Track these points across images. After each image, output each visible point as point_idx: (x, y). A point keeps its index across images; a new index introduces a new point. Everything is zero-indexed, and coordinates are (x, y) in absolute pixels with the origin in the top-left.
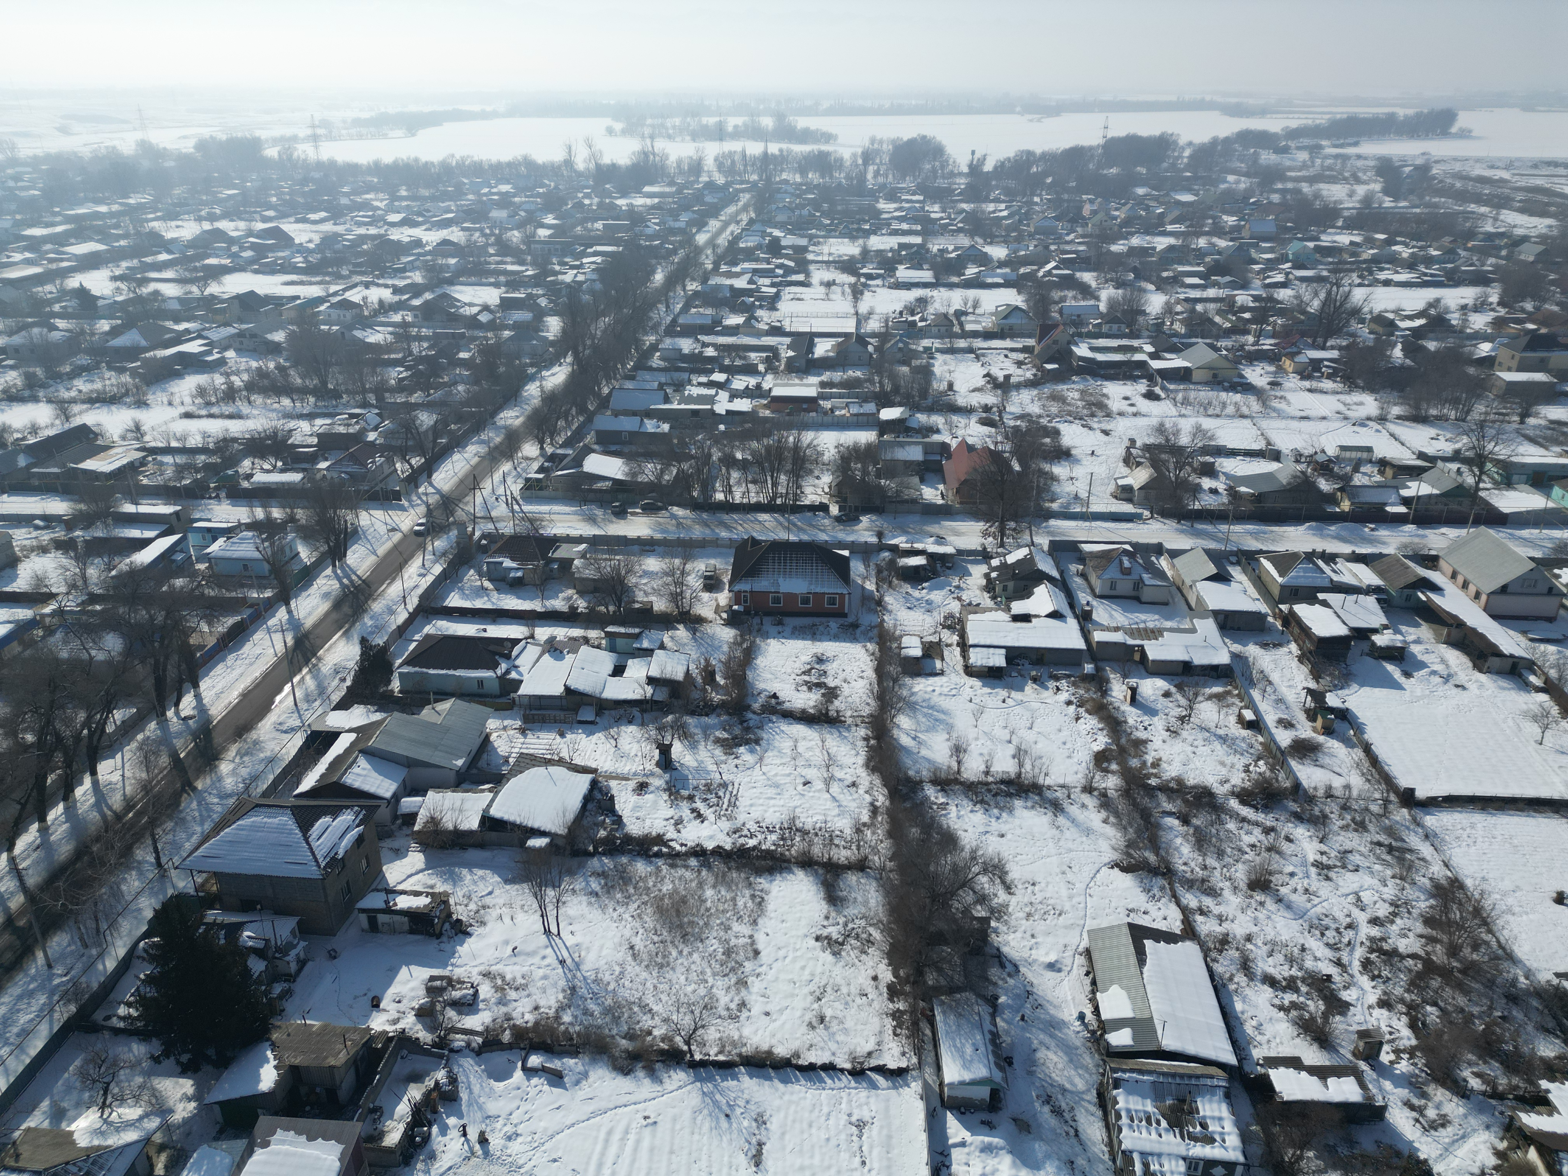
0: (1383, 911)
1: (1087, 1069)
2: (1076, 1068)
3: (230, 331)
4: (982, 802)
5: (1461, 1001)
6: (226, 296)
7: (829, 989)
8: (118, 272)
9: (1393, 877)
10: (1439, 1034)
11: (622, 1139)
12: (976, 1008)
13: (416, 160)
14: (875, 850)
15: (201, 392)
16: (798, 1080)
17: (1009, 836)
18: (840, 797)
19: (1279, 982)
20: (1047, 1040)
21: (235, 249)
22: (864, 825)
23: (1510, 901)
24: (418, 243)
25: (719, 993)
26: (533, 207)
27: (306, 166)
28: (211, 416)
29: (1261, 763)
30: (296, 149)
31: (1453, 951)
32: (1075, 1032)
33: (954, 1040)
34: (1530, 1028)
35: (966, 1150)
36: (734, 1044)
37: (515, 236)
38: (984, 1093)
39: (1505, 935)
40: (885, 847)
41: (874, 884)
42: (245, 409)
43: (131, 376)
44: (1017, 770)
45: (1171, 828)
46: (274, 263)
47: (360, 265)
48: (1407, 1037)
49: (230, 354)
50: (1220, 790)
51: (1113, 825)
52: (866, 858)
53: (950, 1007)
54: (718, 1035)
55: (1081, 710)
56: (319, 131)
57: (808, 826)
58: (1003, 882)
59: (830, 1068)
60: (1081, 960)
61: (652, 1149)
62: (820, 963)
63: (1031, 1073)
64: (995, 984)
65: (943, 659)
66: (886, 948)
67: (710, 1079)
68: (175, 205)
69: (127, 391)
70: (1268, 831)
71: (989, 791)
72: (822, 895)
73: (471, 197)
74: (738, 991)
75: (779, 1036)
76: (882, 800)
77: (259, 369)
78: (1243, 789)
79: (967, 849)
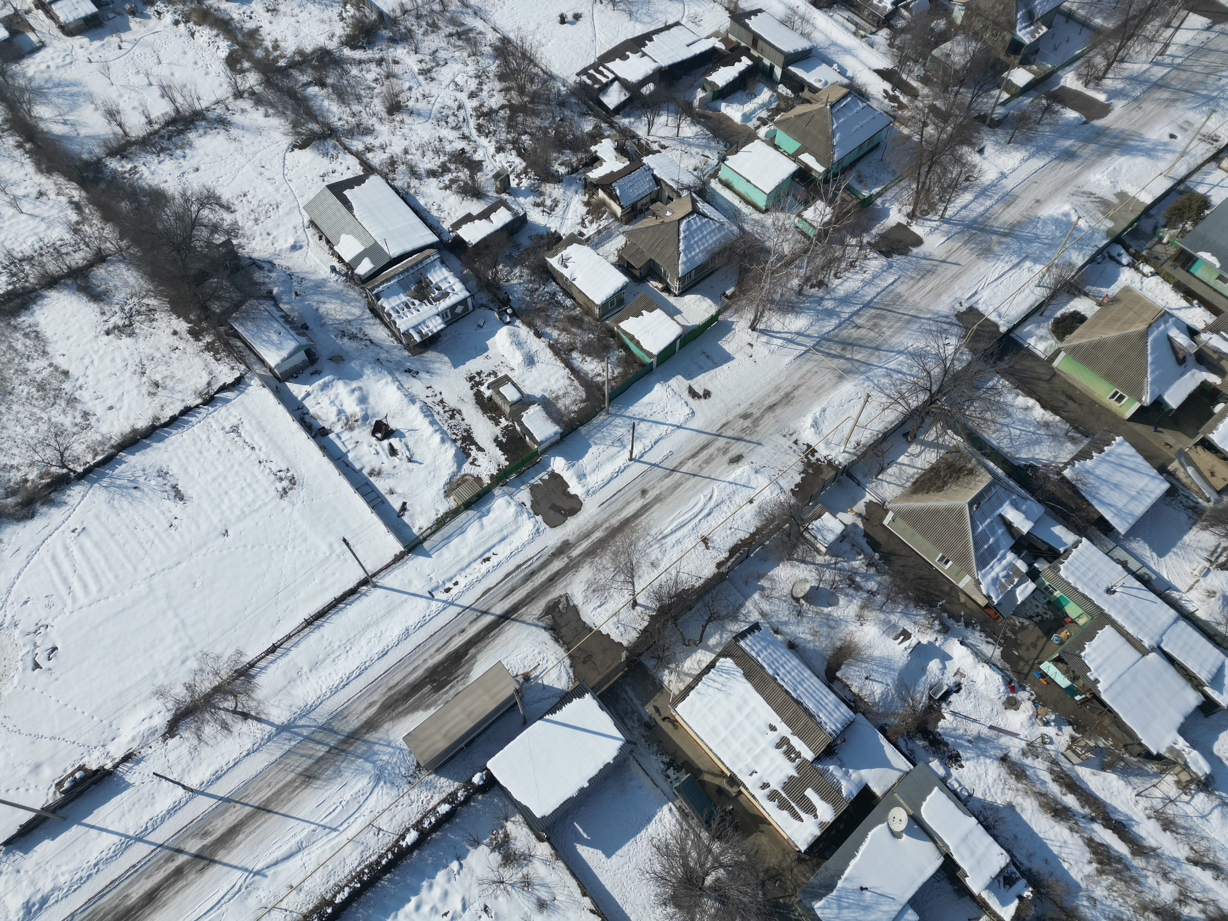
0: (473, 85)
1: (355, 300)
2: (349, 303)
4: (162, 150)
5: (538, 122)
7: (145, 362)
9: (469, 56)
10: (535, 150)
11: (67, 555)
12: (262, 308)
14: (102, 239)
16: (170, 433)
17: (202, 167)
18: (37, 211)
19: (437, 171)
20: (321, 298)
22: (78, 223)
23: (538, 37)
25: (61, 419)
29: (348, 7)
31: (522, 91)
32: (335, 282)
33: (260, 337)
34: (576, 118)
35: (312, 396)
36: (101, 443)
38: (302, 356)
39: (543, 63)
40: (108, 231)
41: (122, 266)
44: (173, 107)
45: (315, 96)
48: (519, 164)
50: (332, 45)
51: (274, 115)
52: (100, 249)
53: (244, 318)
54: (84, 446)
55: (191, 25)
57: (28, 252)
58: (222, 206)
59: (187, 411)
60: (311, 231)
61: (96, 545)
62: (124, 348)
63: (323, 325)
64: (264, 283)
65: (33, 30)
66: (167, 307)
67: (103, 476)
70: (380, 62)
71: (162, 137)
72: (85, 299)
74: (74, 408)
75: (132, 416)
76: (77, 194)
78: (348, 36)
79: (177, 195)
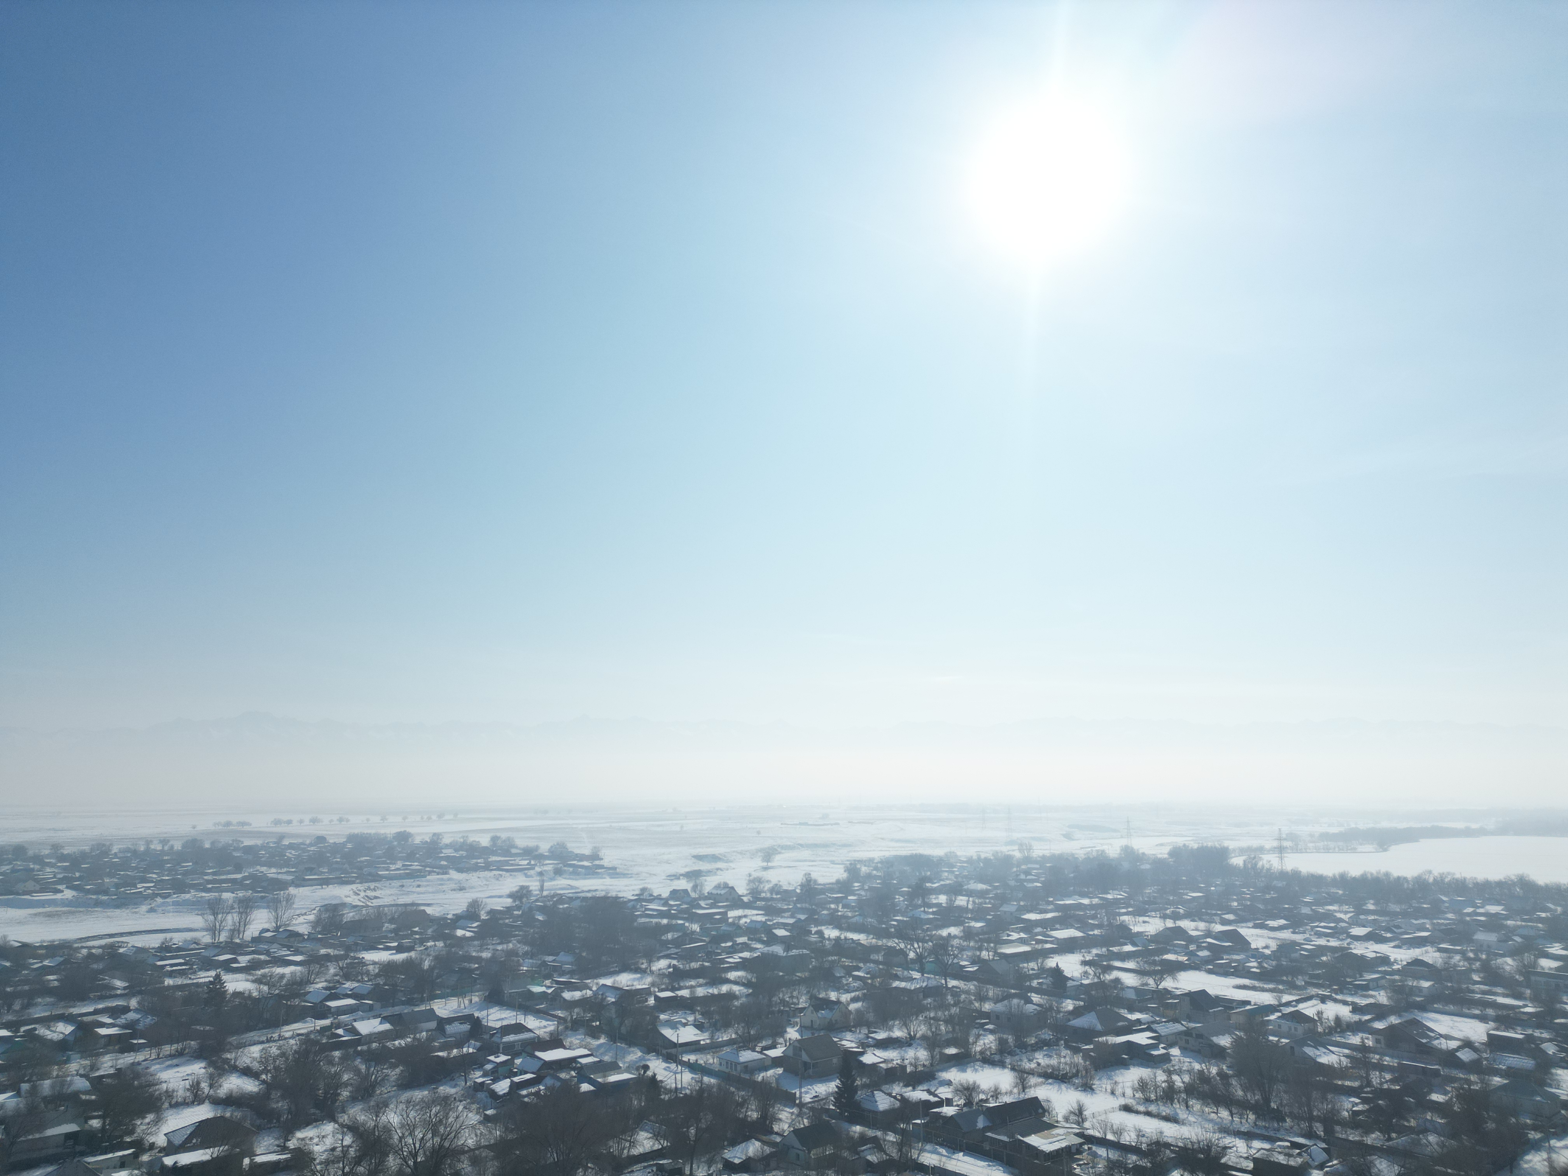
3: (1178, 1027)
6: (1178, 992)
8: (1088, 958)
13: (1387, 874)
15: (1143, 1086)
21: (1192, 947)
24: (1384, 960)
26: (1532, 933)
27: (1270, 875)
28: (1148, 1114)
30: (1261, 859)
37: (1509, 964)
42: (1182, 1114)
43: (1084, 1058)
46: (1228, 965)
47: (1317, 977)
49: (1175, 1051)
56: (1286, 844)
68: (1145, 902)
69: (1078, 1071)
73: (1450, 916)
77: (1201, 1072)
